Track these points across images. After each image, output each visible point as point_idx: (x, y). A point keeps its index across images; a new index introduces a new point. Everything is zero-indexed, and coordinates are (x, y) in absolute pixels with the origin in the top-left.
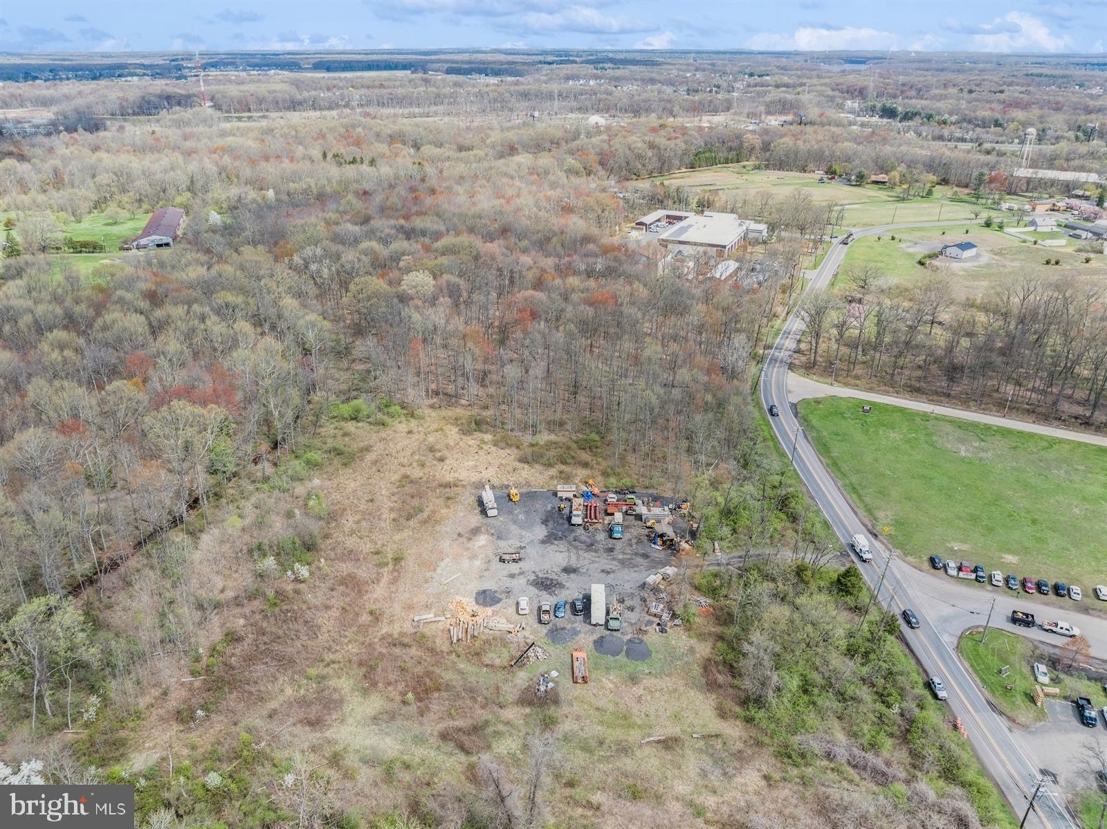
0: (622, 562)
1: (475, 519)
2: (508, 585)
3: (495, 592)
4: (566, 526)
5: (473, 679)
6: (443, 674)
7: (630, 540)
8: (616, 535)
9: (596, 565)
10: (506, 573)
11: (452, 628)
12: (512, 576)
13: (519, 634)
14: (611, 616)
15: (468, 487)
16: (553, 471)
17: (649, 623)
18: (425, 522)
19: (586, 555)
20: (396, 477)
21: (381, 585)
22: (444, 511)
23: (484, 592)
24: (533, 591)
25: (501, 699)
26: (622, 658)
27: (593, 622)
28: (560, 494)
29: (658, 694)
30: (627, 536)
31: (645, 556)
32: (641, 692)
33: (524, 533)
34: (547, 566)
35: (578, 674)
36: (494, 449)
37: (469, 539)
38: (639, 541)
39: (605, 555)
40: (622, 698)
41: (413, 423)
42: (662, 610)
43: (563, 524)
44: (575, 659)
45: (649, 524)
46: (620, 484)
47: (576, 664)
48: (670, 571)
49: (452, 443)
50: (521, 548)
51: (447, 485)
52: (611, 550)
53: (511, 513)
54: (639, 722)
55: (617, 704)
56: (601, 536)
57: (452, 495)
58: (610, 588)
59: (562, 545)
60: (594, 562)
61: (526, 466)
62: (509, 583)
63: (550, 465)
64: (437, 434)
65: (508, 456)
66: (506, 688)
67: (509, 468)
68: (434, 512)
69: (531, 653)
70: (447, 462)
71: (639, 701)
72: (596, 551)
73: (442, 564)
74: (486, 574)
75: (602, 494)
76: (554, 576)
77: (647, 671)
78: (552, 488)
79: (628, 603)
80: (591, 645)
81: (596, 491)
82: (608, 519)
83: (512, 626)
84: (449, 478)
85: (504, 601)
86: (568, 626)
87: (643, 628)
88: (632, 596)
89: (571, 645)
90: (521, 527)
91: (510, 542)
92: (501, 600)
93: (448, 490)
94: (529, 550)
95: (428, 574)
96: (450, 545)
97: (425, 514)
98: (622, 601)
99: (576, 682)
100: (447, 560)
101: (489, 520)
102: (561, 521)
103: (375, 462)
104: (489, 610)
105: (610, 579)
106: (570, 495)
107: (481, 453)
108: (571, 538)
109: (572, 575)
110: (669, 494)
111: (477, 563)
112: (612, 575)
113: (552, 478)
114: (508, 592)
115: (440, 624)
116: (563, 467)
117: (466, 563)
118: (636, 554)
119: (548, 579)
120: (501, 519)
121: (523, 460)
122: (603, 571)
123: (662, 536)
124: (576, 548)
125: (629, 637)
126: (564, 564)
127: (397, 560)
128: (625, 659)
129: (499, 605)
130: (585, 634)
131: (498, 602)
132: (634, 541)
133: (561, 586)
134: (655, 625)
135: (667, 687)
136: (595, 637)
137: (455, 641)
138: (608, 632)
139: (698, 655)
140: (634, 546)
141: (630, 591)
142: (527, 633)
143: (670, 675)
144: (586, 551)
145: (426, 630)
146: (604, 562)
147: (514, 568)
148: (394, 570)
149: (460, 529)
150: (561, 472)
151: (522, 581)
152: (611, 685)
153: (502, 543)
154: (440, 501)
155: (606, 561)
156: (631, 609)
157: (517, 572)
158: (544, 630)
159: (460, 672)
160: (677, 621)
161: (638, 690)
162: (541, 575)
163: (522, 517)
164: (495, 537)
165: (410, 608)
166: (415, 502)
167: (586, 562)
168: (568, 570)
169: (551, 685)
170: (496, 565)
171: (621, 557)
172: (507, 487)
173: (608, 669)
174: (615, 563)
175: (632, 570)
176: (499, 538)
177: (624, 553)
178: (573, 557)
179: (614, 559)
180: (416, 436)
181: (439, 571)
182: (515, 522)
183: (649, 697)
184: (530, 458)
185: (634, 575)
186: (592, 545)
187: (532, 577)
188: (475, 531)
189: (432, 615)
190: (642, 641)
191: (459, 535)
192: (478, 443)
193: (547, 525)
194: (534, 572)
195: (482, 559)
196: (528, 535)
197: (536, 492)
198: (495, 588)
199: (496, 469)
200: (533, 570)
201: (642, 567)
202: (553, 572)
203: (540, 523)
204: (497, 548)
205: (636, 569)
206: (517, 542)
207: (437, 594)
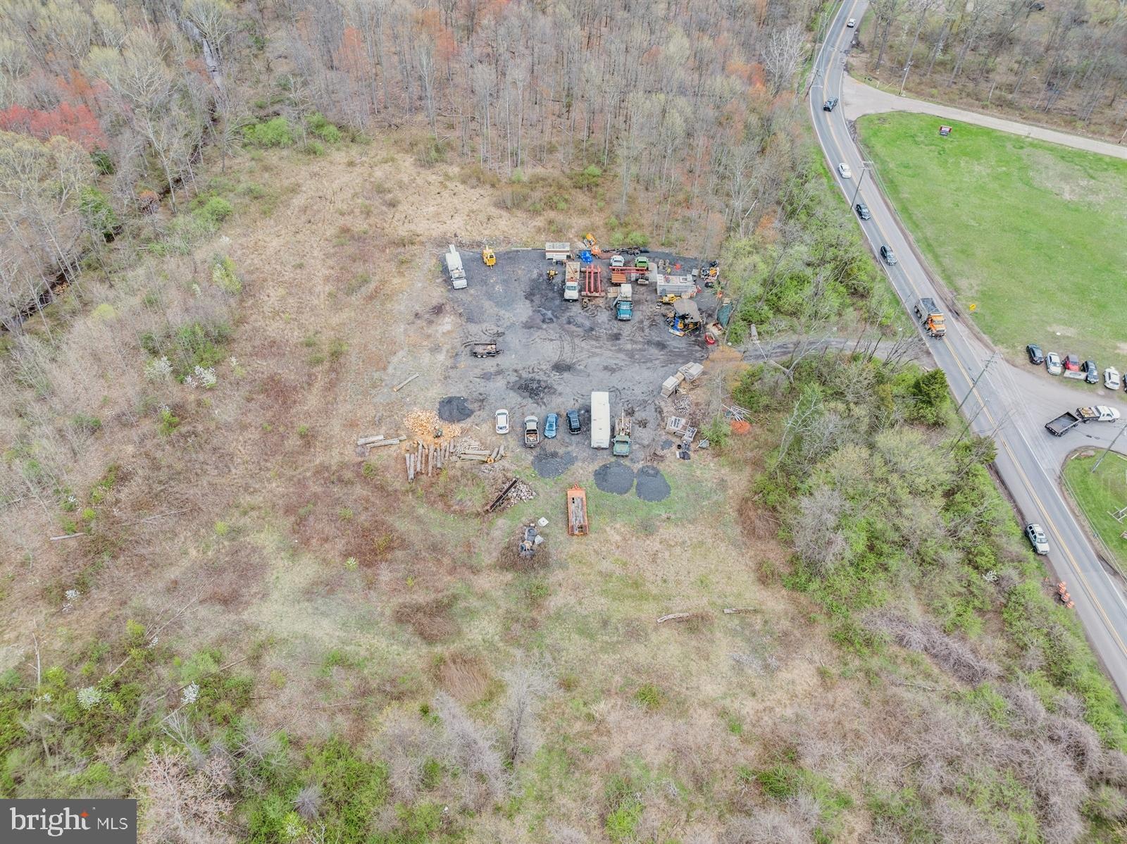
0: (631, 354)
1: (437, 294)
2: (482, 390)
3: (465, 400)
4: (557, 302)
5: (436, 531)
6: (397, 524)
7: (642, 322)
8: (624, 316)
9: (597, 359)
10: (478, 372)
11: (407, 455)
12: (486, 377)
13: (496, 465)
14: (618, 438)
15: (428, 245)
16: (540, 222)
17: (667, 444)
18: (371, 298)
19: (583, 344)
20: (331, 231)
21: (315, 391)
22: (396, 281)
23: (450, 401)
24: (514, 398)
25: (474, 562)
26: (631, 496)
27: (594, 444)
28: (548, 255)
29: (678, 550)
30: (638, 316)
31: (661, 346)
32: (657, 546)
33: (502, 312)
34: (532, 362)
35: (574, 522)
36: (461, 187)
37: (430, 322)
38: (653, 324)
39: (609, 344)
40: (631, 556)
41: (355, 150)
42: (684, 428)
43: (553, 299)
44: (570, 501)
45: (666, 299)
46: (628, 240)
47: (572, 507)
48: (695, 369)
49: (406, 180)
50: (499, 335)
51: (402, 243)
52: (616, 337)
53: (484, 282)
54: (655, 591)
55: (625, 564)
56: (603, 316)
57: (408, 256)
58: (615, 392)
59: (552, 330)
60: (595, 354)
61: (504, 213)
62: (482, 387)
63: (536, 213)
64: (386, 166)
65: (480, 199)
66: (481, 544)
67: (482, 217)
68: (383, 282)
69: (513, 493)
70: (400, 208)
71: (654, 561)
72: (597, 339)
73: (395, 360)
74: (452, 373)
75: (605, 255)
76: (542, 377)
77: (664, 516)
78: (538, 245)
79: (639, 415)
80: (592, 478)
81: (596, 250)
82: (612, 292)
83: (487, 452)
84: (403, 231)
85: (477, 413)
86: (561, 451)
87: (660, 452)
88: (644, 404)
89: (566, 478)
90: (497, 304)
91: (484, 326)
92: (472, 412)
93: (401, 250)
94: (509, 337)
95: (376, 375)
96: (406, 330)
97: (372, 286)
98: (630, 413)
99: (573, 535)
100: (401, 354)
101: (457, 294)
102: (550, 295)
103: (304, 210)
104: (456, 428)
105: (615, 380)
106: (563, 257)
107: (445, 194)
108: (564, 319)
109: (566, 375)
110: (693, 254)
111: (441, 357)
112: (618, 375)
113: (539, 230)
114: (482, 400)
115: (393, 448)
116: (552, 214)
117: (426, 358)
118: (649, 343)
119: (532, 380)
120: (472, 291)
121: (501, 205)
122: (606, 368)
123: (684, 317)
124: (571, 334)
125: (640, 465)
126: (555, 358)
127: (336, 355)
128: (636, 499)
129: (469, 420)
130: (584, 461)
131: (469, 416)
132: (646, 323)
133: (549, 389)
134: (674, 447)
135: (691, 539)
136: (596, 466)
137: (411, 476)
138: (613, 459)
139: (731, 492)
140: (647, 331)
141: (641, 397)
142: (505, 463)
143: (693, 521)
144: (584, 338)
145: (374, 459)
146: (608, 355)
147: (489, 365)
148: (332, 370)
149: (417, 308)
150: (551, 222)
151: (500, 383)
152: (618, 538)
153: (473, 328)
154: (392, 267)
155: (609, 354)
156: (643, 424)
157: (493, 370)
158: (529, 457)
159: (419, 520)
160: (704, 444)
161: (653, 544)
162: (525, 375)
163: (499, 288)
164: (464, 319)
165: (352, 425)
166: (359, 268)
167: (585, 355)
168: (560, 367)
169: (539, 539)
170: (465, 361)
171: (629, 347)
172: (479, 244)
173: (614, 514)
174: (622, 356)
175: (644, 366)
176: (470, 320)
177: (633, 342)
178: (567, 348)
179: (620, 350)
180: (358, 170)
181: (390, 370)
182: (490, 296)
183: (667, 554)
184: (509, 204)
185: (647, 374)
186: (592, 329)
187: (513, 378)
188: (438, 310)
189: (381, 437)
190: (657, 472)
191: (417, 315)
192: (441, 179)
193: (532, 301)
194: (516, 371)
195: (448, 351)
196: (507, 315)
197: (518, 251)
198: (464, 395)
199: (465, 217)
200: (515, 367)
201: (657, 362)
202: (541, 370)
203: (523, 298)
204: (467, 336)
205: (649, 365)
206: (493, 327)
207: (388, 404)
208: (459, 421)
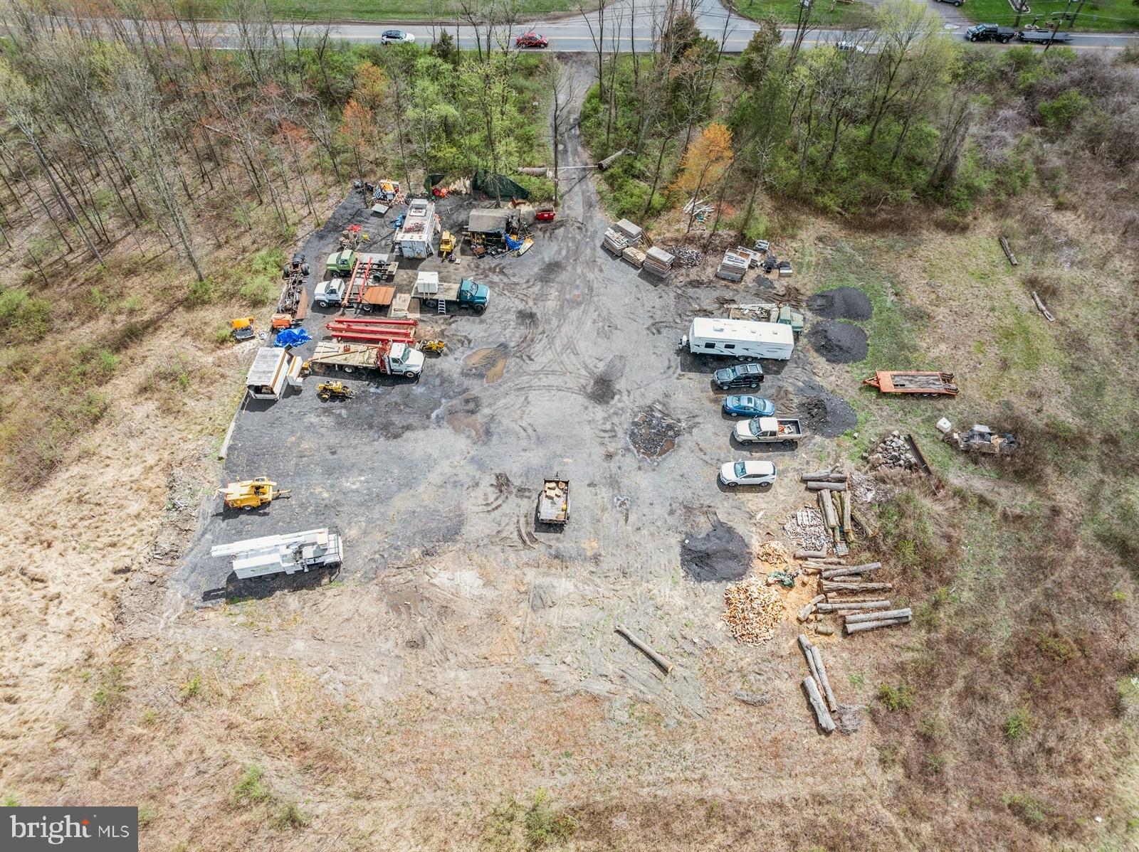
0: (570, 303)
2: (660, 510)
3: (690, 537)
4: (418, 389)
7: (492, 283)
10: (608, 518)
12: (624, 504)
17: (763, 282)
24: (681, 460)
26: (868, 326)
29: (942, 291)
32: (943, 310)
35: (939, 387)
38: (499, 271)
39: (542, 327)
40: (966, 336)
44: (900, 390)
47: (912, 388)
50: (505, 482)
52: (526, 317)
54: (1011, 320)
55: (982, 343)
57: (169, 681)
59: (499, 400)
74: (611, 563)
77: (893, 298)
79: (710, 304)
80: (844, 367)
85: (722, 517)
86: (798, 398)
87: (780, 291)
90: (407, 484)
91: (471, 510)
94: (512, 466)
99: (956, 391)
101: (355, 558)
108: (469, 383)
109: (620, 385)
110: (325, 209)
111: (563, 586)
113: (167, 410)
116: (121, 383)
117: (564, 615)
119: (632, 432)
122: (603, 335)
124: (511, 375)
125: (809, 313)
130: (813, 373)
132: (496, 278)
134: (769, 276)
136: (820, 360)
140: (516, 280)
149: (386, 645)
150: (144, 390)
153: (478, 526)
154: (206, 719)
156: (726, 302)
158: (817, 440)
162: (619, 444)
164: (443, 547)
167: (569, 360)
168: (601, 393)
169: (980, 428)
170: (579, 541)
174: (574, 314)
177: (539, 298)
178: (548, 381)
182: (376, 499)
186: (502, 346)
188: (406, 598)
190: (818, 297)
193: (408, 428)
194: (609, 456)
195: (545, 575)
196: (444, 468)
197: (230, 448)
198: (674, 541)
200: (597, 459)
201: (590, 276)
202: (606, 419)
203: (394, 442)
205: (596, 285)
206: (479, 492)
207: (709, 681)
208: (746, 546)
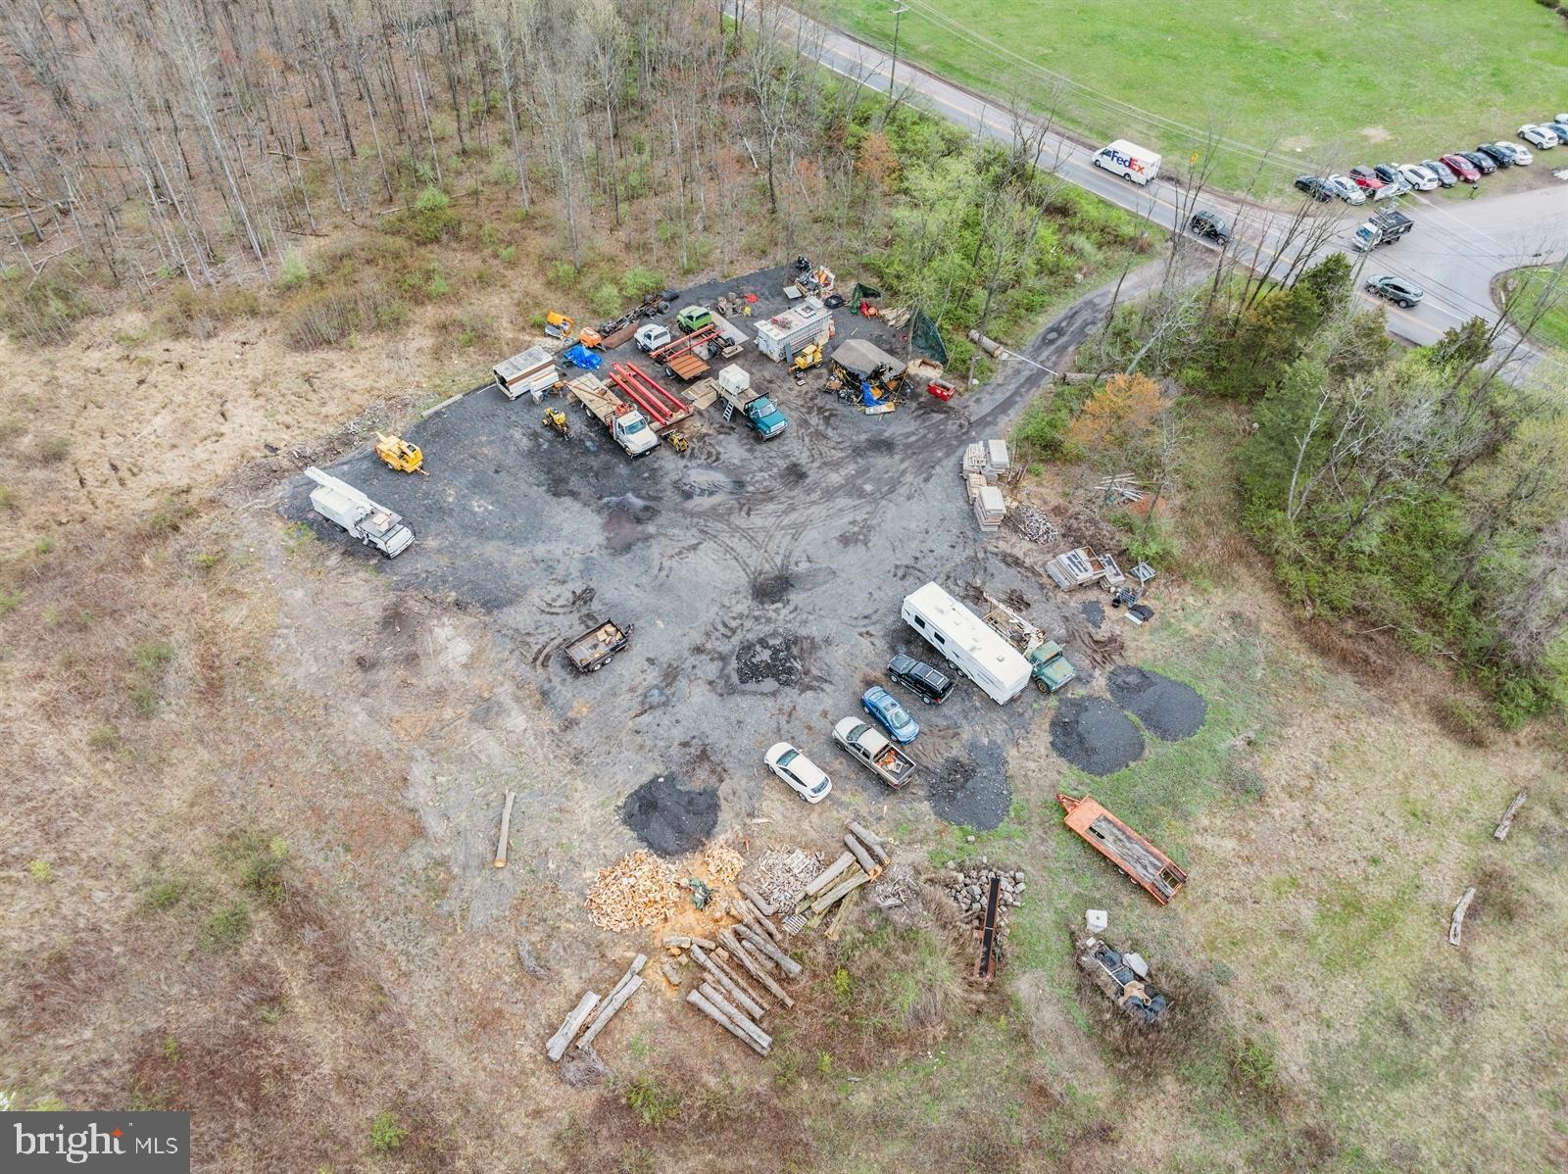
0: (855, 491)
5: (939, 1116)
7: (805, 422)
10: (626, 700)
11: (693, 996)
13: (895, 873)
15: (229, 499)
16: (420, 337)
18: (212, 689)
22: (234, 615)
23: (642, 803)
26: (1156, 748)
27: (1000, 697)
28: (517, 390)
31: (883, 445)
34: (709, 614)
35: (1149, 876)
36: (183, 347)
37: (412, 660)
38: (826, 415)
40: (1284, 859)
42: (1096, 564)
43: (609, 468)
44: (1092, 839)
45: (805, 362)
46: (626, 292)
47: (1109, 847)
49: (32, 389)
50: (583, 599)
51: (166, 527)
53: (439, 511)
56: (733, 449)
59: (673, 527)
61: (332, 355)
62: (670, 728)
63: (393, 323)
65: (248, 351)
66: (1046, 1065)
67: (290, 383)
68: (204, 638)
70: (78, 454)
71: (1320, 837)
72: (769, 496)
73: (420, 794)
74: (578, 739)
75: (617, 337)
76: (754, 631)
77: (1240, 743)
78: (469, 381)
79: (996, 590)
80: (1065, 765)
81: (588, 335)
82: (699, 394)
83: (846, 859)
84: (138, 501)
85: (724, 789)
86: (956, 751)
87: (1100, 635)
88: (977, 565)
89: (1028, 799)
90: (514, 538)
92: (711, 794)
93: (176, 543)
95: (417, 859)
96: (371, 712)
97: (187, 662)
98: (977, 595)
100: (419, 772)
102: (594, 462)
104: (721, 853)
106: (551, 377)
107: (158, 376)
110: (749, 265)
112: (878, 540)
114: (703, 756)
117: (486, 744)
119: (748, 647)
120: (432, 543)
121: (306, 340)
124: (716, 515)
125: (1102, 680)
126: (740, 578)
128: (1171, 749)
129: (725, 815)
131: (714, 807)
132: (814, 420)
133: (802, 645)
135: (1317, 753)
138: (1054, 701)
139: (1267, 626)
140: (831, 433)
142: (901, 855)
143: (1284, 718)
144: (746, 508)
147: (638, 671)
151: (696, 695)
156: (1017, 601)
157: (652, 678)
158: (921, 807)
160: (1143, 571)
165: (484, 1023)
168: (769, 590)
169: (1136, 962)
170: (578, 697)
172: (348, 440)
175: (898, 498)
176: (492, 605)
179: (829, 494)
181: (435, 826)
183: (1321, 809)
184: (326, 329)
187: (710, 668)
189: (590, 999)
190: (1138, 672)
191: (362, 663)
192: (116, 351)
194: (698, 650)
195: (517, 700)
196: (557, 549)
197: (438, 414)
198: (654, 769)
199: (253, 403)
200: (686, 643)
201: (909, 478)
202: (741, 616)
204: (521, 639)
205: (903, 490)
207: (517, 909)
208: (709, 834)
